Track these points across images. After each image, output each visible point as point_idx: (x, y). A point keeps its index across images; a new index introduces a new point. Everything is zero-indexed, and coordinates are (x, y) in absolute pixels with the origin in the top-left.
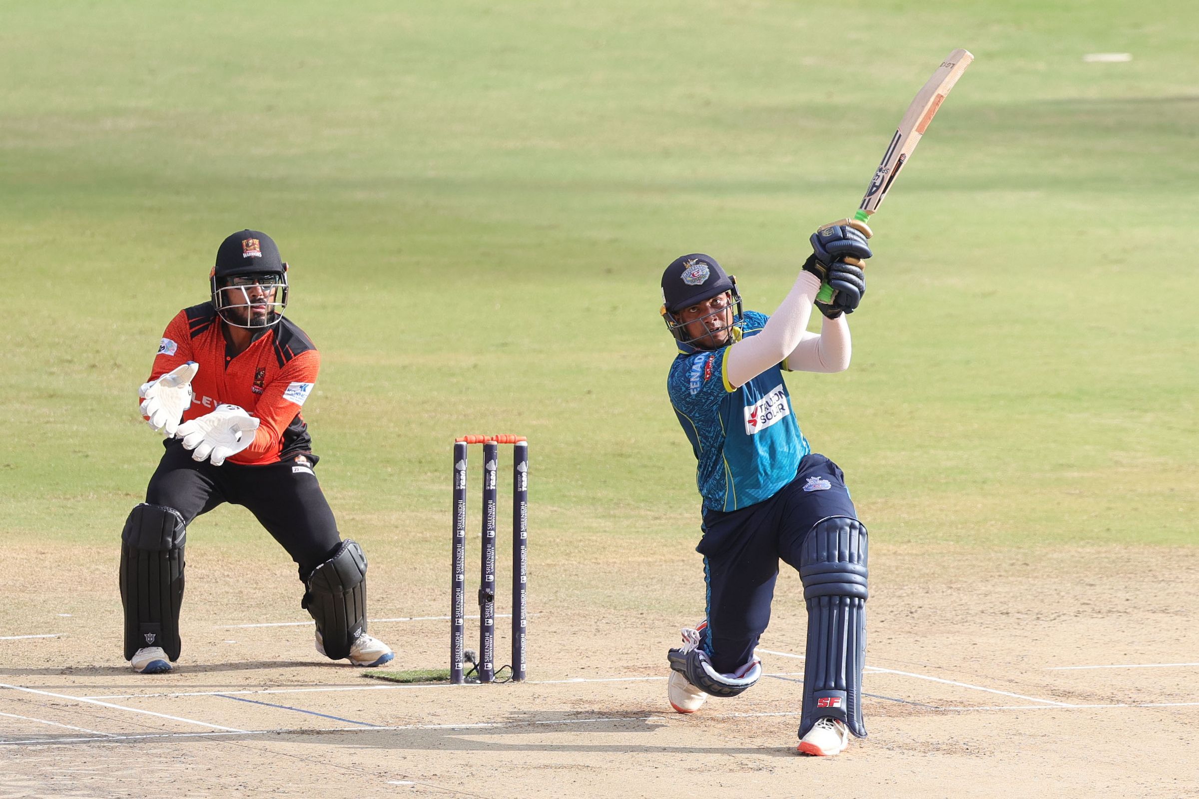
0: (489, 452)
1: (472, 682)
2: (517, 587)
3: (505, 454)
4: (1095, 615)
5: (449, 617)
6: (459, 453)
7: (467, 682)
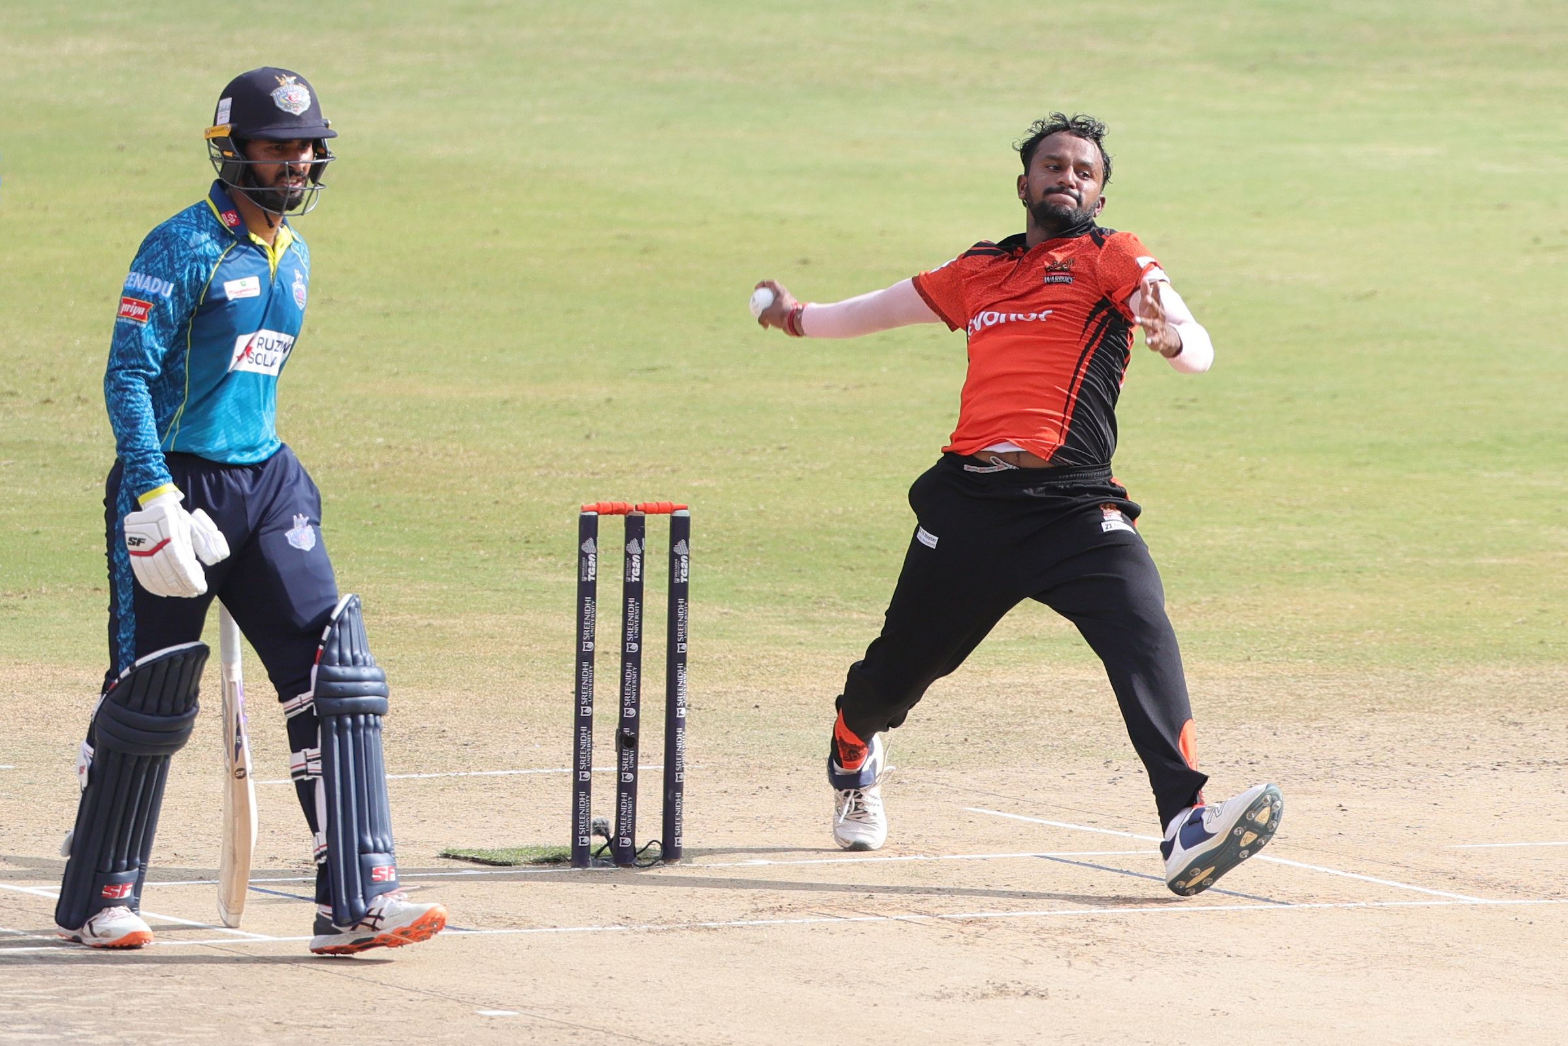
0: (635, 528)
1: (603, 865)
2: (673, 724)
3: (657, 528)
4: (1522, 768)
5: (570, 770)
6: (588, 528)
7: (595, 865)
